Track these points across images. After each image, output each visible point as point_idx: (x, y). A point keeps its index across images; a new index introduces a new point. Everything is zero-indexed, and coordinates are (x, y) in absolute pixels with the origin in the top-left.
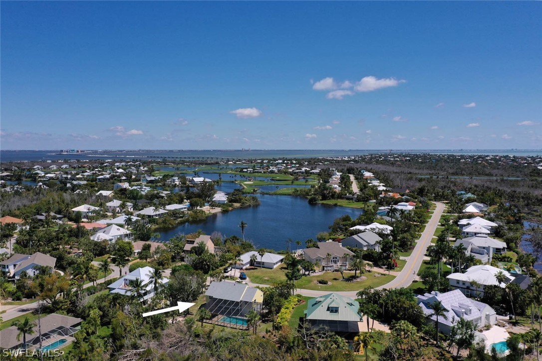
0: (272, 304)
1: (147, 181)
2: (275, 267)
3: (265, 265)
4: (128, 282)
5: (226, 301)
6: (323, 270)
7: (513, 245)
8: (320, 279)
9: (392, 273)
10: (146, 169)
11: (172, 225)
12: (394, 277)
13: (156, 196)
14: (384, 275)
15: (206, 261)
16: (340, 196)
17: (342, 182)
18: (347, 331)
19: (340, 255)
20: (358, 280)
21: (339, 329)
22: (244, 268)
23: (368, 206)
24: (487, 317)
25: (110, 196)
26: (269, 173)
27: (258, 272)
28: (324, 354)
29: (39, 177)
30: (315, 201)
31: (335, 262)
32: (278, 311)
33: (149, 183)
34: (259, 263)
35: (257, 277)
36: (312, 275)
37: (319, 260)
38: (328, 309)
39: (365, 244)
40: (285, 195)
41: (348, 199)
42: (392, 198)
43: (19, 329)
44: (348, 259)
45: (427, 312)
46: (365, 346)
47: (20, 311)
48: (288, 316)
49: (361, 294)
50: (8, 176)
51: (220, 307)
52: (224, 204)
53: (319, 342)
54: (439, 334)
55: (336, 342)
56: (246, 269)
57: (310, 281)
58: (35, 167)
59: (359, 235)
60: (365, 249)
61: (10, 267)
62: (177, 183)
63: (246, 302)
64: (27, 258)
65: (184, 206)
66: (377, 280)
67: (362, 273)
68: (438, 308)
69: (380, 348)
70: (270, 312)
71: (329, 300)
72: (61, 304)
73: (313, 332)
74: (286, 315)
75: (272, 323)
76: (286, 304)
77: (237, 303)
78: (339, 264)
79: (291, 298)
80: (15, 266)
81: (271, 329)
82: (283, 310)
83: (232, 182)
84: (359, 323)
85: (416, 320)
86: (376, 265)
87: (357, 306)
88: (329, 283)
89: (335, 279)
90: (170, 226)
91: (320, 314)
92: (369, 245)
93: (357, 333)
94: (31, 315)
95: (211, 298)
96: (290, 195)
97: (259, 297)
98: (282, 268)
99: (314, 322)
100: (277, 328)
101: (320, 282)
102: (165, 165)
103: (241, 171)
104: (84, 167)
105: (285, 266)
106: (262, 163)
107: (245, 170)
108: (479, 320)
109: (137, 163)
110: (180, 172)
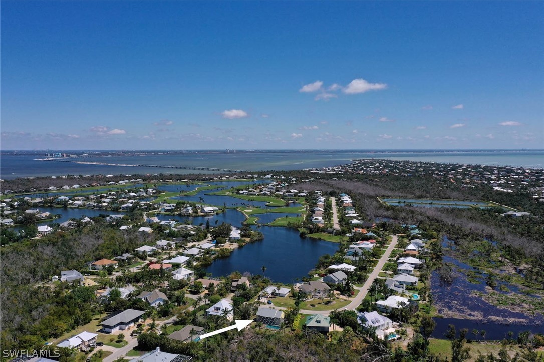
0: (289, 319)
1: (165, 210)
2: (286, 296)
3: (281, 295)
4: (216, 309)
5: (267, 318)
6: (313, 298)
7: (423, 279)
8: (311, 304)
9: (350, 299)
10: (154, 191)
12: (351, 302)
14: (346, 300)
15: (247, 293)
16: (323, 230)
17: (325, 212)
18: (324, 331)
19: (322, 289)
20: (331, 304)
21: (321, 330)
23: (343, 241)
24: (388, 324)
25: (150, 232)
26: (262, 195)
27: (277, 299)
28: (315, 340)
29: (69, 204)
30: (305, 235)
31: (319, 293)
32: (293, 322)
33: (166, 212)
34: (277, 294)
35: (277, 303)
36: (307, 301)
37: (310, 292)
38: (316, 322)
39: (336, 280)
40: (281, 227)
41: (329, 233)
42: (361, 234)
44: (326, 292)
45: (359, 322)
46: (331, 337)
47: (166, 324)
48: (297, 325)
49: (332, 313)
51: (265, 321)
52: (239, 240)
53: (312, 336)
54: (363, 331)
55: (319, 336)
56: (270, 298)
57: (306, 305)
58: (50, 188)
59: (333, 274)
60: (337, 283)
62: (190, 212)
63: (277, 319)
64: (150, 294)
66: (341, 304)
67: (334, 299)
68: (364, 320)
69: (337, 338)
70: (289, 323)
71: (316, 318)
73: (310, 332)
74: (296, 324)
75: (290, 328)
76: (296, 319)
78: (321, 294)
79: (298, 316)
80: (145, 298)
81: (290, 331)
82: (294, 322)
83: (235, 209)
84: (329, 328)
85: (354, 326)
86: (342, 294)
87: (329, 319)
88: (316, 306)
89: (319, 304)
91: (312, 324)
92: (339, 281)
93: (328, 332)
95: (259, 316)
96: (285, 227)
97: (282, 316)
98: (290, 297)
99: (310, 327)
100: (293, 330)
101: (311, 306)
102: (164, 181)
103: (238, 193)
104: (93, 186)
105: (291, 295)
106: (253, 178)
107: (241, 192)
108: (383, 325)
109: (138, 180)
110: (184, 194)
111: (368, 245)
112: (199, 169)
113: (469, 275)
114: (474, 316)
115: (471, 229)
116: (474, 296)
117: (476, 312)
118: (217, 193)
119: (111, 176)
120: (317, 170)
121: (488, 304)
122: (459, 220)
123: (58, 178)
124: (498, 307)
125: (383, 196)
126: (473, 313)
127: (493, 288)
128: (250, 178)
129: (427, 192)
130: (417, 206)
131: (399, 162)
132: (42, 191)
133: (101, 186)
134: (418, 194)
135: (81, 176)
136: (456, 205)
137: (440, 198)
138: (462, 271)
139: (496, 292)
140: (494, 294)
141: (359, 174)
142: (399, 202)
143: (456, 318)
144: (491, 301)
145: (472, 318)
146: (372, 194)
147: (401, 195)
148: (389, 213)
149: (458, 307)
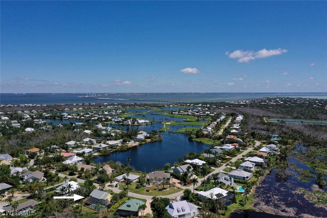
1: (115, 121)
2: (134, 181)
3: (130, 181)
4: (62, 188)
5: (96, 198)
6: (154, 184)
7: (258, 175)
8: (148, 189)
9: (183, 187)
10: (120, 111)
11: (108, 153)
12: (182, 190)
13: (109, 135)
15: (102, 178)
17: (217, 125)
19: (162, 178)
20: (165, 190)
22: (120, 181)
25: (89, 133)
29: (64, 117)
30: (192, 139)
31: (160, 181)
33: (116, 123)
35: (123, 186)
37: (152, 180)
38: (127, 205)
40: (181, 133)
41: (210, 138)
43: (12, 207)
44: (166, 180)
47: (22, 197)
50: (49, 116)
51: (95, 201)
56: (121, 182)
57: (143, 190)
58: (65, 109)
59: (182, 166)
61: (25, 177)
62: (130, 123)
64: (32, 173)
65: (118, 142)
71: (128, 202)
72: (37, 195)
74: (116, 206)
76: (119, 201)
77: (100, 200)
79: (124, 199)
80: (27, 176)
82: (116, 204)
83: (161, 122)
86: (181, 183)
89: (154, 189)
90: (107, 154)
91: (123, 207)
92: (183, 172)
94: (26, 199)
95: (91, 197)
96: (183, 133)
98: (136, 182)
99: (118, 210)
101: (146, 191)
102: (134, 107)
103: (172, 113)
104: (91, 109)
105: (139, 181)
106: (190, 106)
107: (174, 113)
108: (189, 214)
109: (119, 106)
110: (137, 114)
111: (229, 146)
112: (162, 101)
113: (303, 174)
114: (286, 212)
115: (322, 139)
116: (298, 192)
117: (291, 208)
118: (159, 113)
119: (106, 104)
120: (235, 102)
121: (307, 201)
122: (317, 132)
123: (77, 105)
124: (316, 205)
125: (269, 117)
126: (287, 209)
127: (321, 187)
128: (188, 106)
129: (302, 114)
130: (289, 123)
131: (294, 99)
132: (60, 111)
133: (96, 109)
134: (295, 115)
135: (90, 104)
136: (321, 123)
137: (311, 118)
138: (299, 170)
139: (321, 190)
140: (318, 192)
141: (261, 104)
142: (278, 121)
143: (267, 212)
144: (311, 199)
145: (284, 214)
146: (261, 115)
147: (282, 116)
148: (265, 126)
149: (276, 202)
